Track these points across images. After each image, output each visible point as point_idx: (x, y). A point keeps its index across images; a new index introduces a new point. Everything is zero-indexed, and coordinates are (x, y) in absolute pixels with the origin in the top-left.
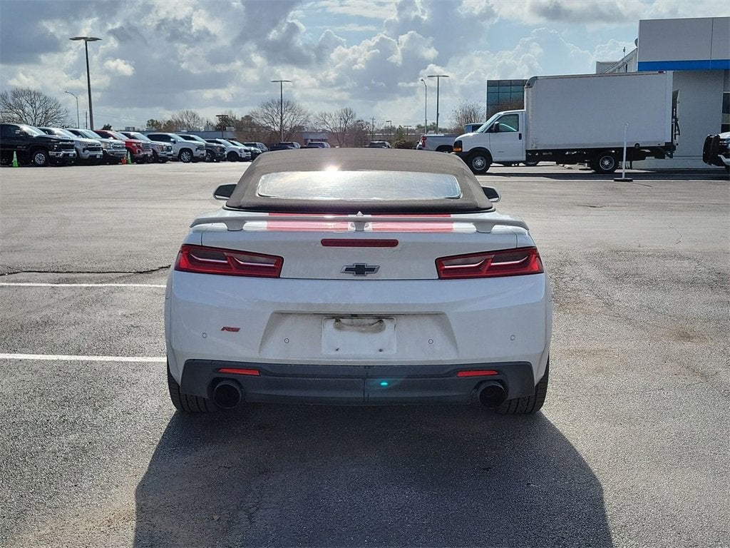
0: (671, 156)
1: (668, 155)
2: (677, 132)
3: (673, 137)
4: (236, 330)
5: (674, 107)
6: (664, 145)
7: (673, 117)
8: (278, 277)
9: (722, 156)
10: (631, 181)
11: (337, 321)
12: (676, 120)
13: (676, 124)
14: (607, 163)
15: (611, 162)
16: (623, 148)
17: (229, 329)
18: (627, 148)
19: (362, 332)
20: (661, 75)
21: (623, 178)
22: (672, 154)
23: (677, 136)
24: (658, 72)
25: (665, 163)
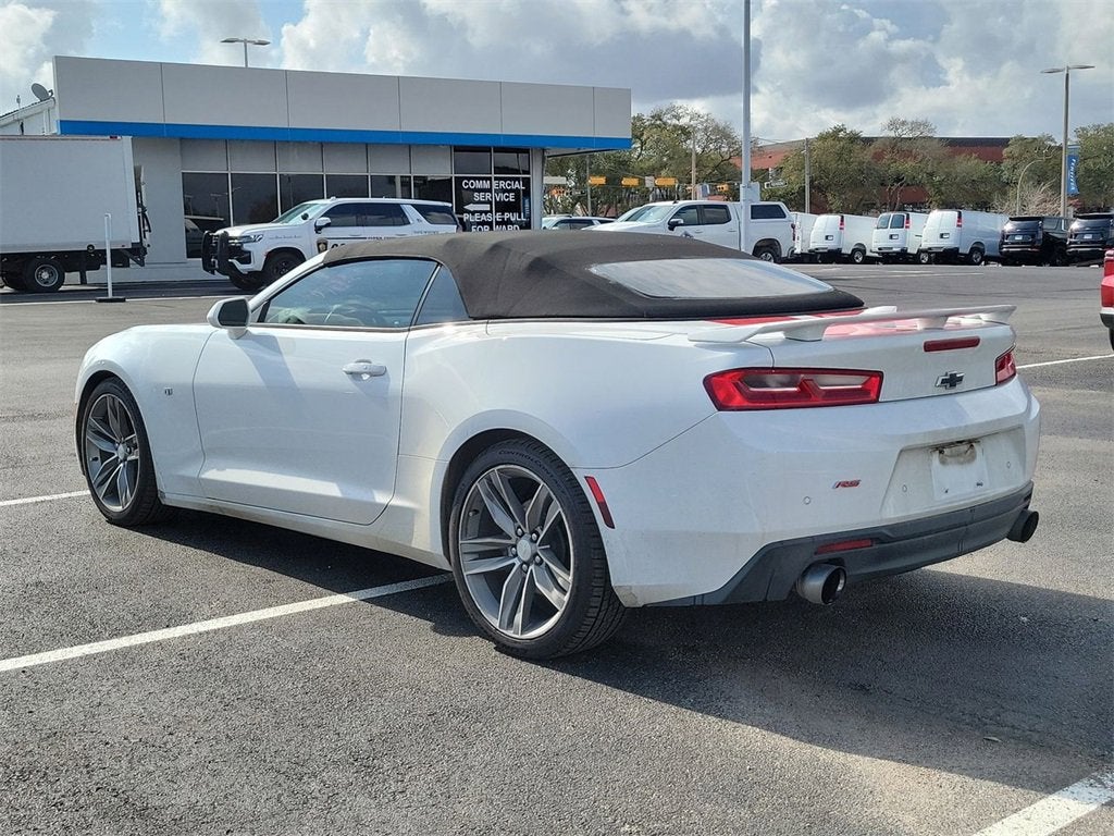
0: (142, 264)
1: (138, 262)
2: (146, 228)
3: (142, 235)
4: (855, 484)
5: (138, 191)
6: (130, 247)
7: (138, 206)
8: (876, 401)
9: (235, 261)
10: (123, 300)
11: (941, 452)
12: (144, 210)
13: (144, 216)
14: (45, 275)
15: (51, 274)
16: (105, 251)
17: (845, 484)
18: (112, 250)
19: (962, 463)
20: (112, 142)
21: (110, 296)
22: (143, 260)
23: (147, 234)
24: (108, 137)
25: (133, 274)
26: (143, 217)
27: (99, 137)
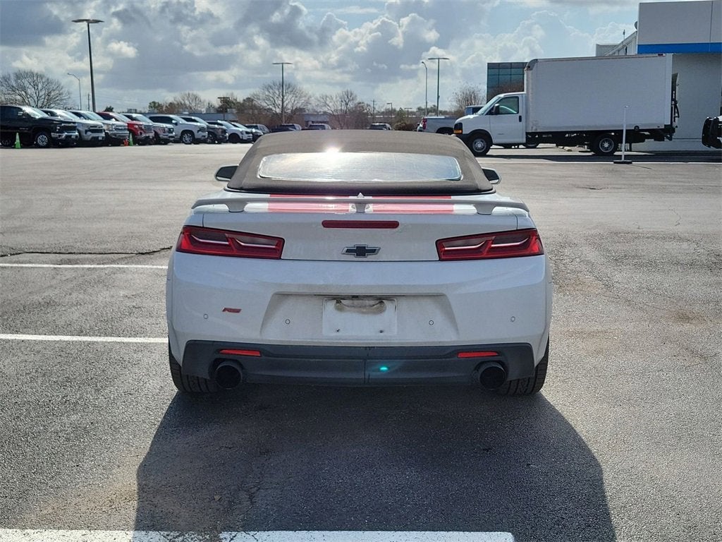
0: (670, 139)
1: (667, 138)
2: (677, 115)
3: (673, 119)
4: (238, 311)
5: (674, 89)
6: (663, 127)
7: (672, 100)
8: (279, 258)
10: (631, 163)
11: (337, 302)
12: (676, 103)
13: (676, 107)
14: (606, 145)
15: (610, 144)
16: (622, 131)
17: (230, 310)
18: (627, 131)
19: (363, 313)
20: (661, 58)
21: (623, 160)
22: (671, 136)
23: (676, 118)
24: (657, 55)
25: (664, 146)
26: (674, 108)
27: (651, 55)
